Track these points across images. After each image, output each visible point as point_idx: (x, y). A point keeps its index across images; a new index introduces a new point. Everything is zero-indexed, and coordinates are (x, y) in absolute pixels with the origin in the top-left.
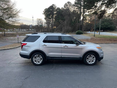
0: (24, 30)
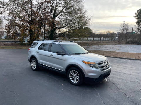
0: (107, 39)
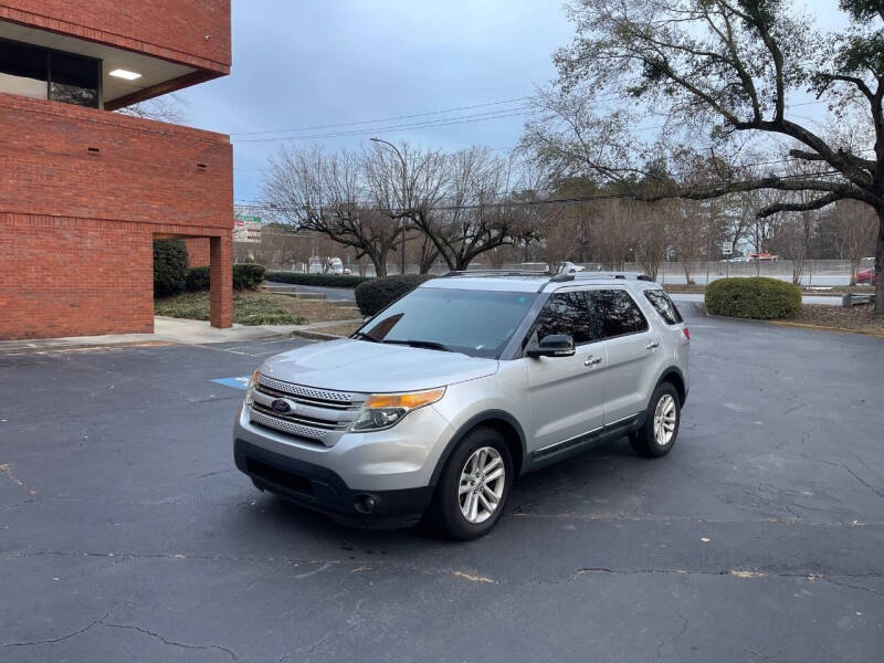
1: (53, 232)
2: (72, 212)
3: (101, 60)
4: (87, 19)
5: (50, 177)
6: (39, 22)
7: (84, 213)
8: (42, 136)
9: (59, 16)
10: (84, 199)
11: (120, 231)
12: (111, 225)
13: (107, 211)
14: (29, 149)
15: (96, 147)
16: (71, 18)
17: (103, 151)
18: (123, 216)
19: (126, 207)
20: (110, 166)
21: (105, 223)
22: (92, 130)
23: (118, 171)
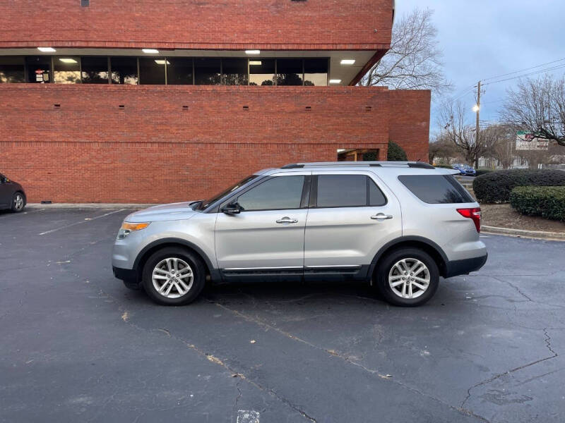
1: (287, 151)
2: (296, 141)
3: (330, 58)
4: (307, 40)
5: (287, 124)
6: (284, 47)
7: (302, 141)
8: (284, 104)
9: (293, 41)
10: (302, 134)
11: (319, 149)
12: (315, 146)
13: (313, 139)
14: (279, 112)
15: (310, 106)
16: (298, 41)
17: (313, 108)
18: (322, 141)
19: (324, 136)
20: (316, 115)
21: (312, 146)
22: (308, 97)
23: (319, 117)
